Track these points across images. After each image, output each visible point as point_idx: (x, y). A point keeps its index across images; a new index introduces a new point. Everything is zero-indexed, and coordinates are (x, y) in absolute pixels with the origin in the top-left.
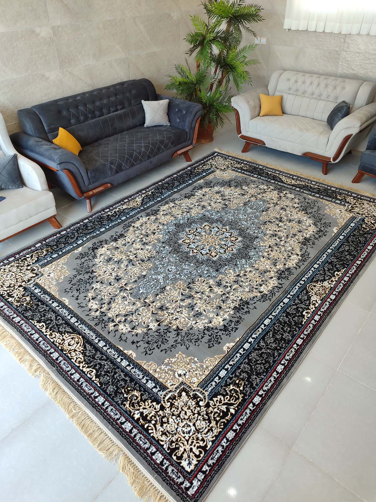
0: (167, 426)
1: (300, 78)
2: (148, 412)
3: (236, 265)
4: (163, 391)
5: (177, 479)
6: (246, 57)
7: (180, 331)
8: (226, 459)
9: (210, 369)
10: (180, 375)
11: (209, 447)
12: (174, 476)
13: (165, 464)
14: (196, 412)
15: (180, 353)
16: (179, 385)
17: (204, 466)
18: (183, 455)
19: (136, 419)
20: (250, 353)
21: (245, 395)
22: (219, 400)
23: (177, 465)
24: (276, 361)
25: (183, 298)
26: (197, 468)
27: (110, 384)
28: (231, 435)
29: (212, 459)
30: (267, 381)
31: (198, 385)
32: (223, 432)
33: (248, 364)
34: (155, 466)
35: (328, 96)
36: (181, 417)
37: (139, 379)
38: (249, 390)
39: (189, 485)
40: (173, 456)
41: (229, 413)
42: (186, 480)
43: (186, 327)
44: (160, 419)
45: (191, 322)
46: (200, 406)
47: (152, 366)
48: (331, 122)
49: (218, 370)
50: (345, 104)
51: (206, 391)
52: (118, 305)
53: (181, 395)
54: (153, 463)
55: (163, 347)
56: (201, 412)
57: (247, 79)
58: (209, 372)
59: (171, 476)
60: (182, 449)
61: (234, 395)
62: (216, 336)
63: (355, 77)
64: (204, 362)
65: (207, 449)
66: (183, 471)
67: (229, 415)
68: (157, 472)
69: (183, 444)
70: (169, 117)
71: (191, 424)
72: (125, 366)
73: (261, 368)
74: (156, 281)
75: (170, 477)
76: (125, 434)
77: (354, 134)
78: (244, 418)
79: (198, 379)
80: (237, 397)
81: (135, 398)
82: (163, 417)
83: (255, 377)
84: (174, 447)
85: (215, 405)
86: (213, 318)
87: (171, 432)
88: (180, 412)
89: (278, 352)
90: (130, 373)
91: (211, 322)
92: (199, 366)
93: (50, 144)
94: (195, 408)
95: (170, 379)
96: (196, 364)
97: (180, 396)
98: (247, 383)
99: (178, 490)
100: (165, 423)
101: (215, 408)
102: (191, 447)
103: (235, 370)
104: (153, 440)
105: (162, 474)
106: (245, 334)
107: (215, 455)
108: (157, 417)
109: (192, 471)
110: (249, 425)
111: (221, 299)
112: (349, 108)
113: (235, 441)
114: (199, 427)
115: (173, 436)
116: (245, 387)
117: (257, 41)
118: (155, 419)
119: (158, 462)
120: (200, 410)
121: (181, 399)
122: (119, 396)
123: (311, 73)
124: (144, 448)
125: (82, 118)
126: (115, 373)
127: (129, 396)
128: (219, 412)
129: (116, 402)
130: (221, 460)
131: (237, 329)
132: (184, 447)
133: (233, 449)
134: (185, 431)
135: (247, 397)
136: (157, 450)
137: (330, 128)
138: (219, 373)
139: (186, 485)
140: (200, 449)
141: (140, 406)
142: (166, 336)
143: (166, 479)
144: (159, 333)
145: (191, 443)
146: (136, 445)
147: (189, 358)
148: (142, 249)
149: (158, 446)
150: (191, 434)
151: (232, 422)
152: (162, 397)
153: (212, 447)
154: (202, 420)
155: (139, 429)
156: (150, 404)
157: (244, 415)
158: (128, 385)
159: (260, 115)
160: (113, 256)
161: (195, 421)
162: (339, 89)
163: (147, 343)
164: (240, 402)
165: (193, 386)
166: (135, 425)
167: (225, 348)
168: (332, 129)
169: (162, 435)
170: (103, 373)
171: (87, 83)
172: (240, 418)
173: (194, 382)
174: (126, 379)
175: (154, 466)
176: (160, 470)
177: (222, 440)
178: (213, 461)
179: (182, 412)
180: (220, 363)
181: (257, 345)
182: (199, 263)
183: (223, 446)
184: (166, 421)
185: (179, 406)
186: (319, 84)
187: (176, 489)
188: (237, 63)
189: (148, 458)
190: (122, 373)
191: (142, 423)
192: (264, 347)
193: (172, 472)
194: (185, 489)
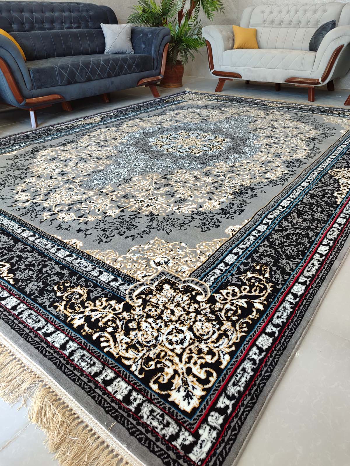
0: (137, 334)
2: (101, 315)
3: (227, 158)
4: (129, 285)
5: (162, 429)
7: (155, 217)
8: (265, 383)
9: (208, 254)
10: (159, 264)
11: (225, 363)
12: (155, 423)
13: (135, 399)
14: (191, 309)
15: (156, 238)
16: (158, 276)
17: (221, 399)
18: (173, 381)
19: (75, 326)
20: (270, 235)
21: (275, 284)
22: (231, 292)
23: (160, 400)
24: (313, 242)
25: (158, 186)
26: (205, 403)
27: (33, 279)
28: (264, 341)
29: (234, 385)
30: (307, 265)
31: (191, 274)
32: (249, 337)
33: (270, 246)
34: (113, 404)
35: (308, 22)
36: (165, 318)
37: (87, 271)
38: (281, 277)
39: (190, 439)
40: (151, 384)
41: (254, 310)
42: (183, 430)
43: (163, 212)
44: (123, 324)
45: (171, 208)
46: (198, 303)
47: (110, 255)
49: (222, 255)
51: (205, 281)
52: (60, 195)
53: (162, 289)
54: (109, 400)
55: (128, 233)
56: (202, 310)
57: (219, 6)
58: (207, 258)
59: (148, 423)
60: (169, 371)
61: (257, 284)
62: (212, 219)
64: (197, 246)
65: (222, 367)
66: (176, 411)
67: (255, 312)
68: (116, 418)
69: (171, 361)
70: (132, 44)
71: (185, 329)
72: (62, 257)
73: (293, 251)
74: (117, 174)
75: (145, 425)
76: (52, 351)
77: (345, 45)
78: (282, 315)
79: (188, 266)
80: (262, 286)
81: (77, 297)
82: (130, 321)
83: (285, 261)
84: (153, 367)
85: (225, 299)
86: (204, 202)
87: (145, 344)
88: (162, 312)
89: (314, 231)
90: (71, 265)
91: (201, 207)
92: (189, 252)
94: (189, 304)
95: (141, 269)
96: (184, 250)
97: (160, 289)
98: (274, 268)
99: (166, 453)
100: (134, 330)
101: (227, 303)
102: (188, 365)
103: (251, 254)
104: (108, 359)
105: (128, 421)
106: (257, 215)
107: (241, 378)
108: (118, 322)
109: (194, 410)
110: (295, 324)
111: (213, 186)
113: (275, 350)
114: (201, 332)
115: (151, 350)
116: (273, 273)
118: (114, 325)
119: (119, 397)
120: (199, 307)
121: (162, 294)
122: (48, 295)
124: (90, 373)
126: (45, 266)
127: (66, 295)
128: (234, 309)
129: (40, 304)
130: (255, 385)
131: (242, 211)
132: (174, 367)
133: (276, 364)
134: (174, 339)
135: (280, 286)
136: (118, 374)
138: (224, 258)
139: (184, 440)
140: (208, 369)
141: (85, 307)
142: (133, 222)
143: (138, 430)
144: (123, 219)
145: (187, 360)
146: (72, 369)
147: (173, 243)
148: (98, 150)
149: (119, 368)
150: (186, 344)
151: (261, 321)
152: (127, 292)
153: (232, 362)
154: (205, 321)
155: (81, 342)
156: (105, 304)
157: (281, 311)
158: (66, 280)
159: (234, 47)
160: (59, 156)
161: (191, 324)
162: (319, 13)
163: (103, 230)
164: (269, 293)
165: (182, 276)
166: (73, 335)
167: (228, 231)
169: (127, 350)
170: (23, 267)
172: (276, 315)
173: (183, 271)
174: (63, 272)
175: (111, 406)
176: (123, 413)
177: (250, 349)
178: (238, 388)
179: (165, 311)
180: (223, 246)
181: (278, 226)
182: (177, 158)
183: (253, 360)
184: (136, 327)
185: (159, 303)
186: (297, 12)
187: (162, 450)
189: (97, 390)
190: (56, 267)
191: (87, 333)
192: (290, 227)
193: (151, 414)
194: (182, 449)
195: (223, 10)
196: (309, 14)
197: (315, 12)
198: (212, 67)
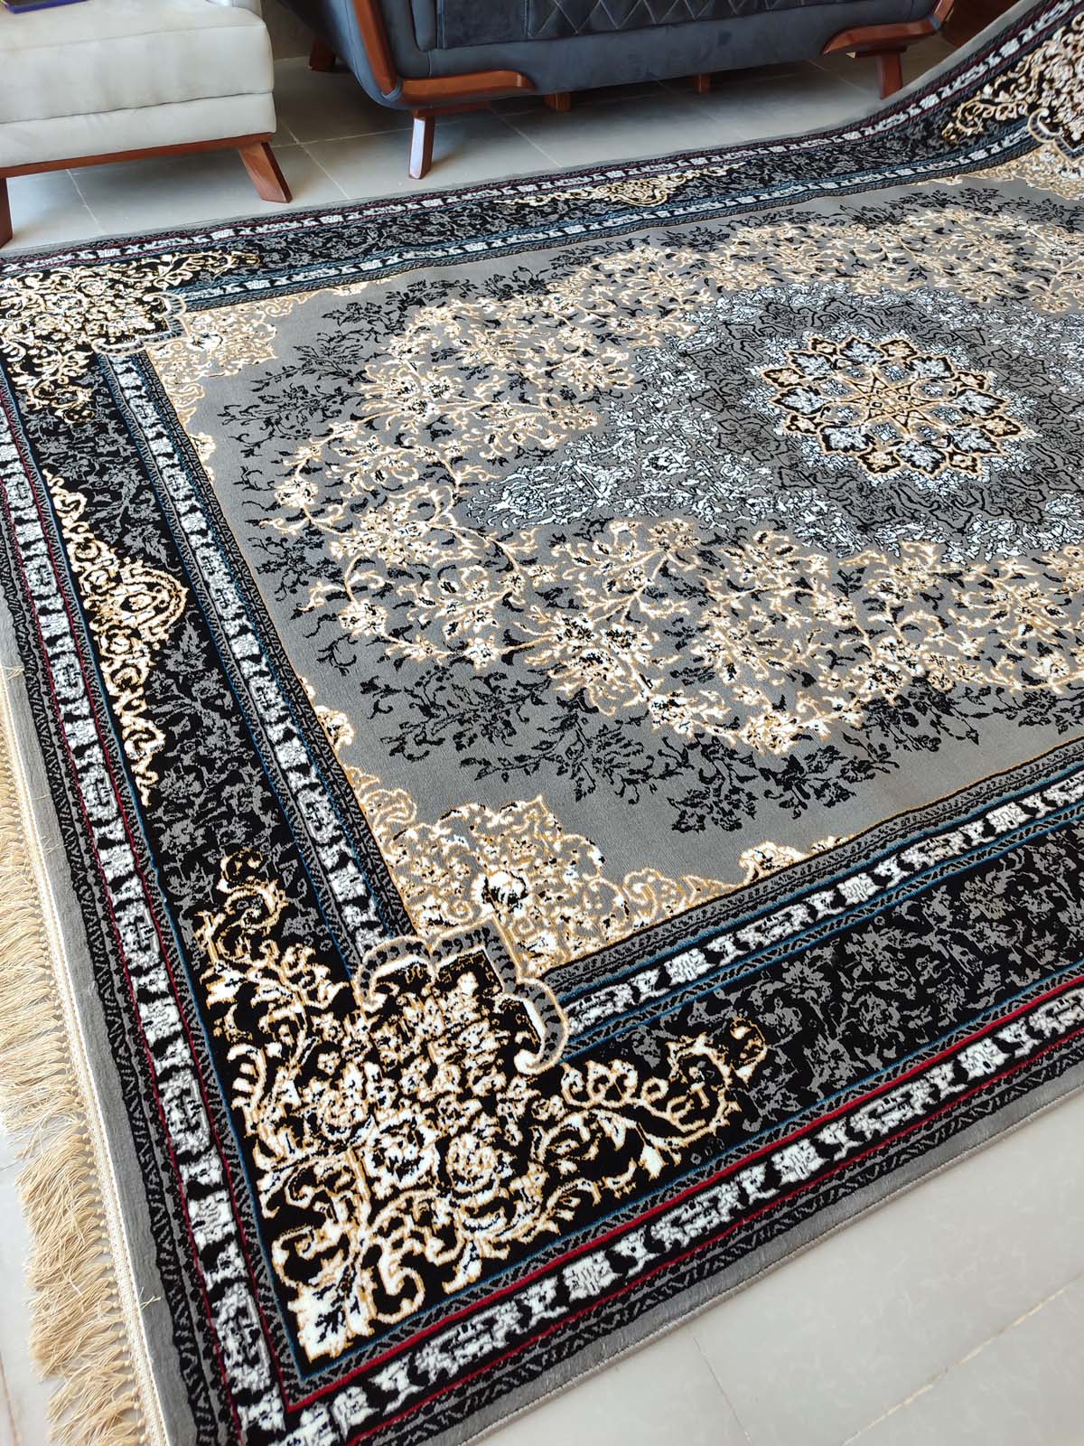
0: (321, 1094)
2: (277, 995)
3: (961, 531)
4: (382, 935)
5: (237, 1365)
7: (581, 714)
8: (511, 1387)
9: (637, 921)
10: (491, 895)
11: (460, 1280)
12: (232, 1344)
13: (226, 1264)
14: (479, 1089)
15: (539, 798)
16: (468, 937)
17: (394, 1368)
18: (325, 1263)
19: (211, 1000)
20: (861, 928)
21: (749, 1111)
22: (613, 1079)
23: (272, 1294)
24: (975, 1013)
25: (663, 585)
26: (353, 1356)
27: (190, 812)
28: (589, 1275)
29: (445, 1348)
30: (888, 1090)
31: (551, 971)
32: (558, 1245)
33: (829, 973)
34: (180, 1251)
36: (404, 1082)
37: (313, 840)
38: (779, 1097)
39: (277, 1421)
40: (276, 1245)
41: (632, 1167)
42: (275, 1392)
43: (615, 703)
44: (309, 1047)
45: (647, 693)
46: (510, 1071)
47: (395, 810)
49: (672, 943)
51: (572, 1013)
53: (454, 985)
54: (177, 1235)
55: (482, 748)
56: (503, 1101)
58: (629, 932)
59: (221, 1334)
60: (332, 1232)
61: (696, 1087)
62: (735, 790)
64: (627, 879)
65: (449, 1288)
66: (287, 1340)
67: (628, 1176)
68: (168, 1285)
69: (351, 1208)
71: (430, 1136)
72: (284, 766)
73: (886, 1017)
74: (581, 484)
75: (212, 1338)
76: (133, 1048)
78: (690, 1221)
79: (561, 943)
80: (705, 1102)
81: (256, 913)
82: (328, 1047)
83: (834, 1045)
84: (304, 1204)
85: (583, 1096)
86: (756, 710)
87: (325, 1129)
88: (412, 1057)
89: (1005, 975)
90: (291, 803)
91: (735, 725)
92: (595, 889)
94: (486, 1068)
95: (442, 893)
96: (586, 877)
97: (447, 983)
98: (782, 1059)
99: (213, 1422)
100: (322, 1076)
101: (579, 1109)
102: (380, 1241)
103: (753, 978)
104: (230, 1128)
105: (187, 1307)
106: (876, 832)
107: (469, 1340)
108: (302, 1034)
109: (325, 1359)
110: (701, 1267)
111: (829, 646)
113: (597, 1314)
114: (459, 1167)
115: (325, 1153)
116: (767, 1072)
118: (289, 1041)
119: (201, 1240)
120: (504, 1090)
121: (442, 1002)
122: (198, 879)
124: (177, 1146)
126: (235, 778)
127: (236, 896)
128: (586, 1135)
129: (172, 898)
130: (488, 1377)
131: (844, 795)
132: (348, 1227)
133: (570, 1354)
134: (392, 1152)
135: (755, 1127)
136: (227, 1181)
138: (671, 956)
139: (264, 1415)
140: (414, 1275)
141: (257, 955)
142: (513, 712)
143: (193, 1340)
144: (494, 690)
145: (386, 1225)
146: (149, 1114)
147: (569, 837)
148: (586, 353)
149: (238, 1165)
150: (409, 1180)
151: (625, 1211)
152: (367, 956)
153: (475, 1289)
154: (489, 1140)
155: (199, 1053)
156: (302, 967)
157: (698, 1209)
158: (257, 848)
160: (464, 348)
161: (453, 1131)
163: (425, 710)
164: (709, 1135)
165: (525, 965)
166: (193, 1025)
167: (750, 860)
169: (278, 1126)
170: (187, 760)
172: (675, 1213)
173: (537, 949)
174: (263, 818)
175: (173, 1253)
176: (187, 1283)
177: (538, 1279)
178: (447, 1363)
179: (417, 1061)
180: (694, 914)
181: (909, 903)
182: (797, 474)
183: (526, 1312)
184: (330, 1072)
185: (419, 1030)
187: (210, 1410)
189: (169, 1198)
190: (258, 791)
191: (224, 1032)
192: (944, 926)
193: (235, 1318)
194: (249, 1431)
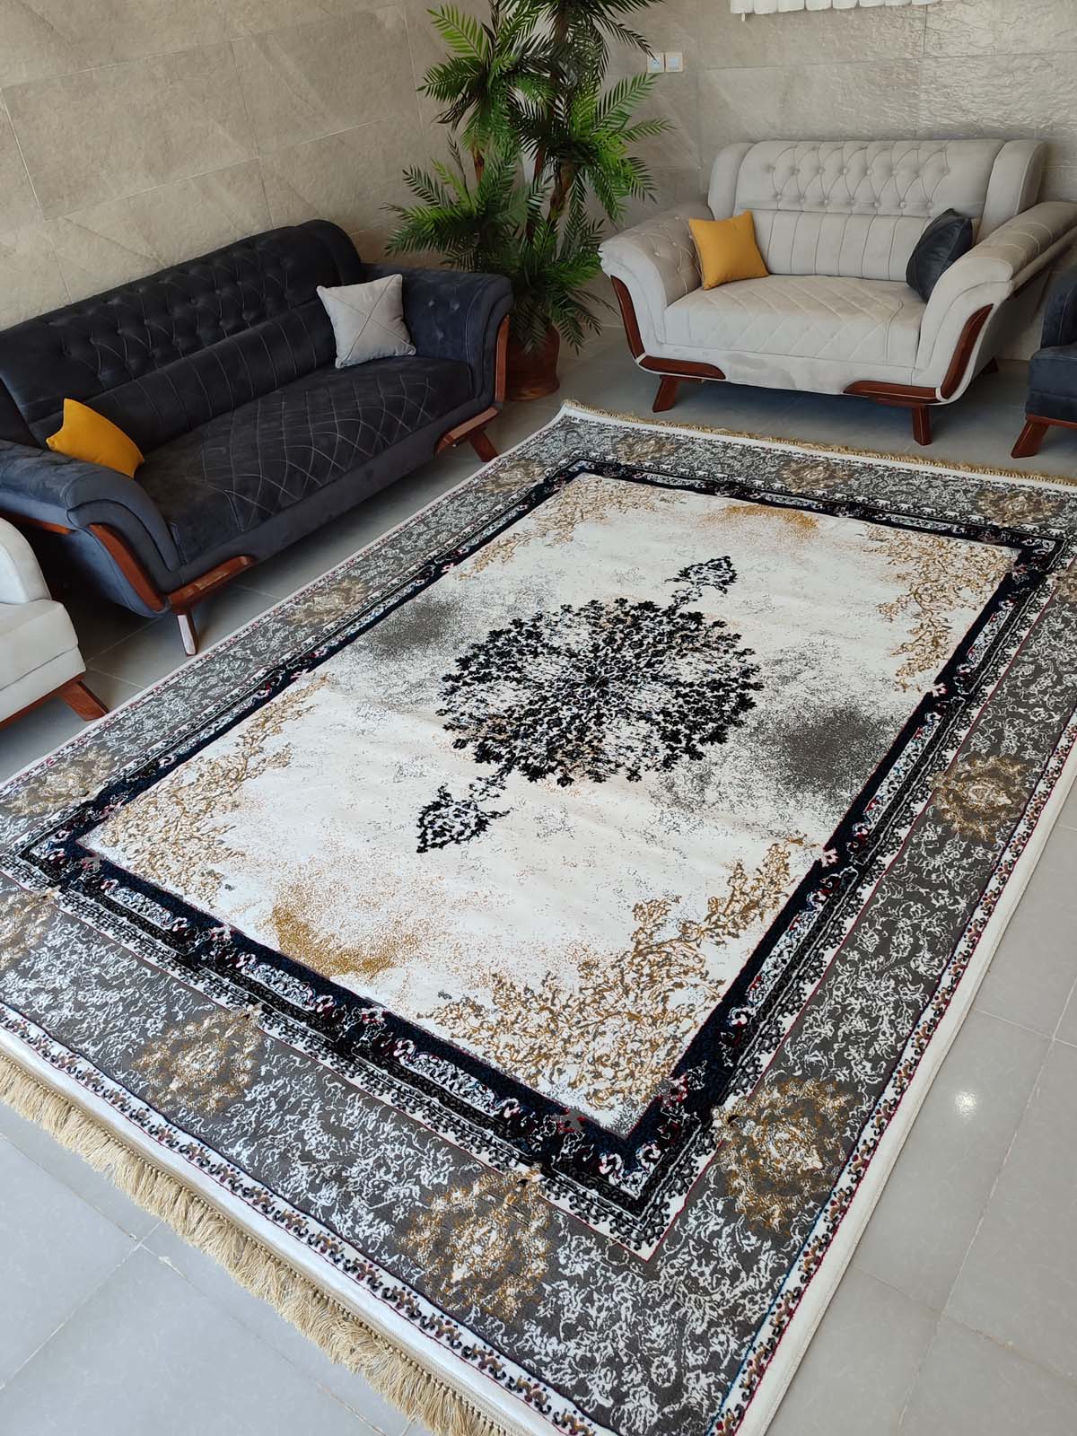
1: (805, 158)
6: (627, 117)
35: (900, 202)
48: (920, 278)
50: (954, 218)
57: (638, 182)
63: (973, 134)
77: (997, 305)
93: (40, 452)
112: (969, 226)
117: (654, 65)
123: (837, 139)
125: (133, 363)
137: (920, 299)
159: (704, 285)
162: (928, 175)
168: (925, 299)
171: (137, 254)
186: (866, 169)
188: (600, 135)
195: (651, 192)
196: (902, 176)
197: (916, 173)
198: (636, 345)
